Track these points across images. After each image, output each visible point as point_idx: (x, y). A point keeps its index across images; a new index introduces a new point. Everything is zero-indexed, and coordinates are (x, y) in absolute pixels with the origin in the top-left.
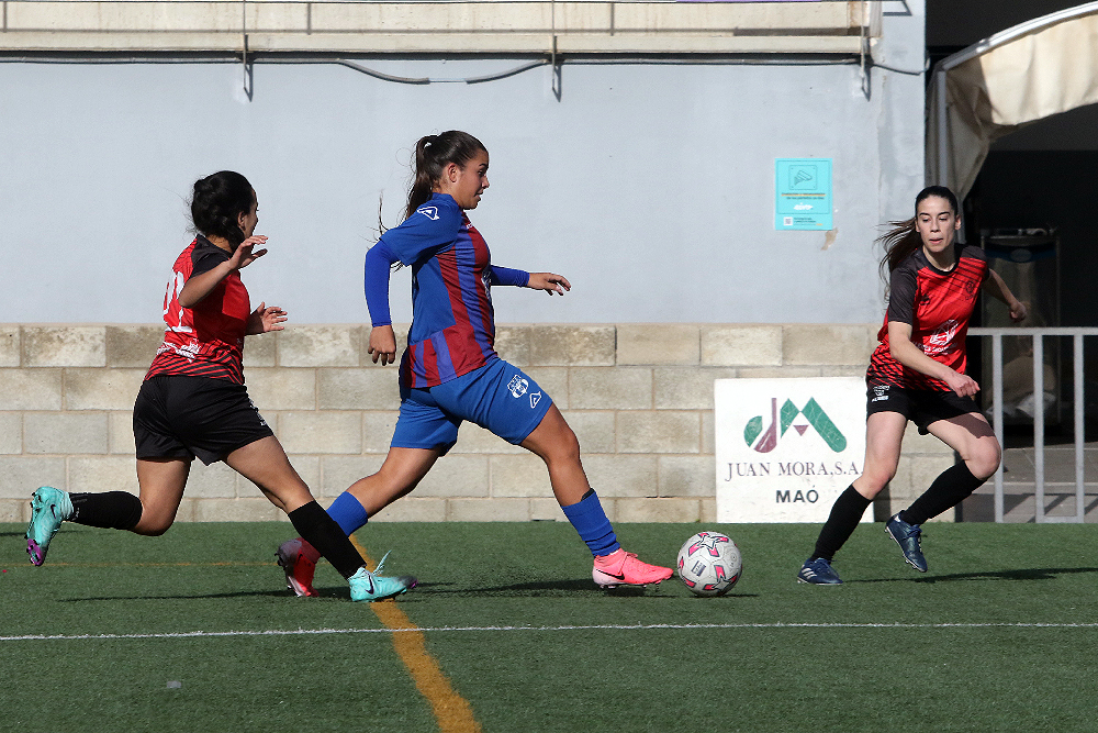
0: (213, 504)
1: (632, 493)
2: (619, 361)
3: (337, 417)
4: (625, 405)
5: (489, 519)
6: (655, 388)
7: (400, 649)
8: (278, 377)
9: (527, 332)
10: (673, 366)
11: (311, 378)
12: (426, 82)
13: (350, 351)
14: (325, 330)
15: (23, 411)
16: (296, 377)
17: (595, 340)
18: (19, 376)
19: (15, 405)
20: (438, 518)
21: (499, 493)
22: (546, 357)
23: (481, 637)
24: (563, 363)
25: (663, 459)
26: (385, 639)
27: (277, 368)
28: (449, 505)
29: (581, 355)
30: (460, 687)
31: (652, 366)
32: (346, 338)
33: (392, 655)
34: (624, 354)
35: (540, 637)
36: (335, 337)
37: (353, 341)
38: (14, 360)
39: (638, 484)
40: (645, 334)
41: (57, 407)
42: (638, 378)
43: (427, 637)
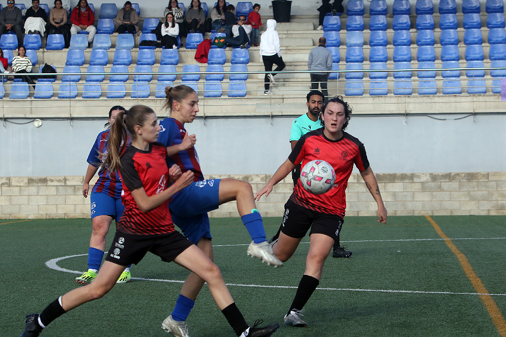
0: (399, 212)
1: (492, 209)
2: (490, 180)
3: (427, 193)
4: (490, 190)
5: (460, 215)
6: (497, 185)
7: (447, 243)
8: (413, 184)
9: (469, 174)
10: (501, 181)
11: (421, 184)
12: (445, 120)
13: (429, 178)
14: (423, 174)
15: (358, 192)
16: (417, 184)
17: (484, 175)
18: (357, 185)
19: (356, 191)
20: (449, 214)
21: (462, 209)
22: (473, 179)
23: (464, 240)
24: (477, 181)
25: (499, 201)
26: (443, 241)
27: (413, 182)
28: (451, 212)
29: (481, 179)
30: (462, 252)
31: (496, 181)
32: (428, 176)
33: (445, 245)
34: (491, 178)
35: (477, 241)
36: (426, 175)
37: (430, 177)
38: (356, 181)
39: (493, 207)
40: (495, 174)
41: (365, 191)
42: (494, 184)
43: (452, 241)
